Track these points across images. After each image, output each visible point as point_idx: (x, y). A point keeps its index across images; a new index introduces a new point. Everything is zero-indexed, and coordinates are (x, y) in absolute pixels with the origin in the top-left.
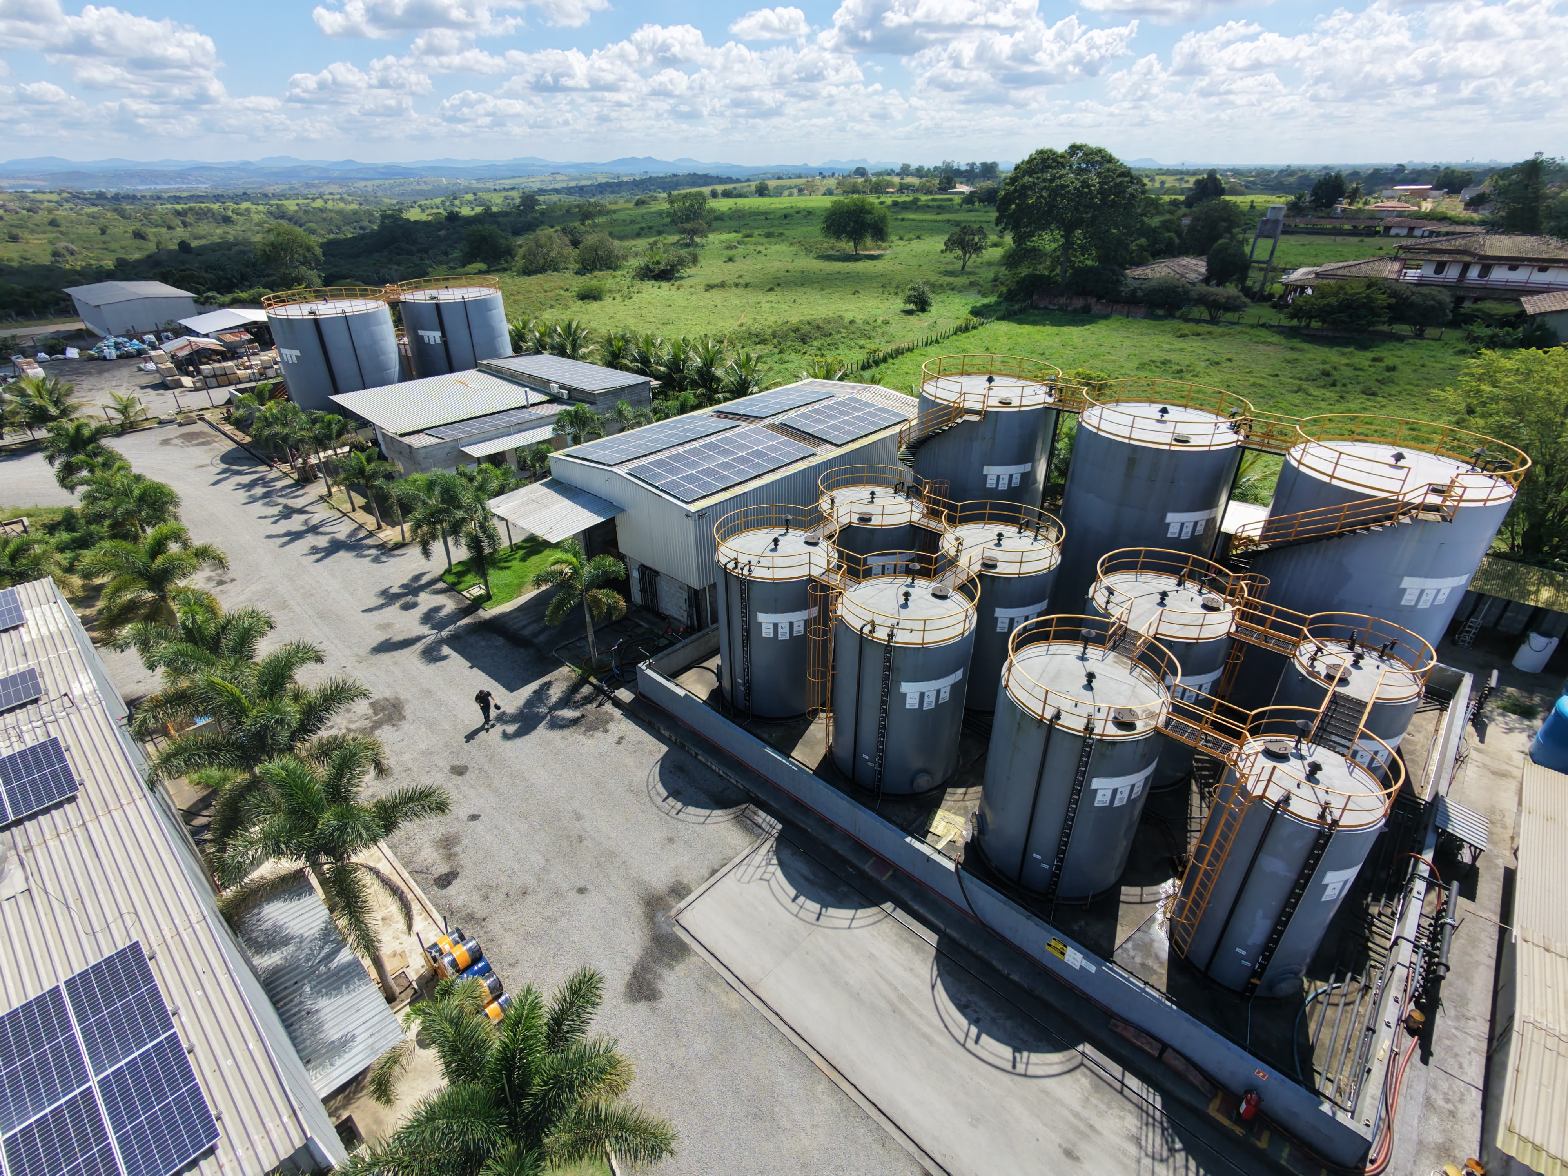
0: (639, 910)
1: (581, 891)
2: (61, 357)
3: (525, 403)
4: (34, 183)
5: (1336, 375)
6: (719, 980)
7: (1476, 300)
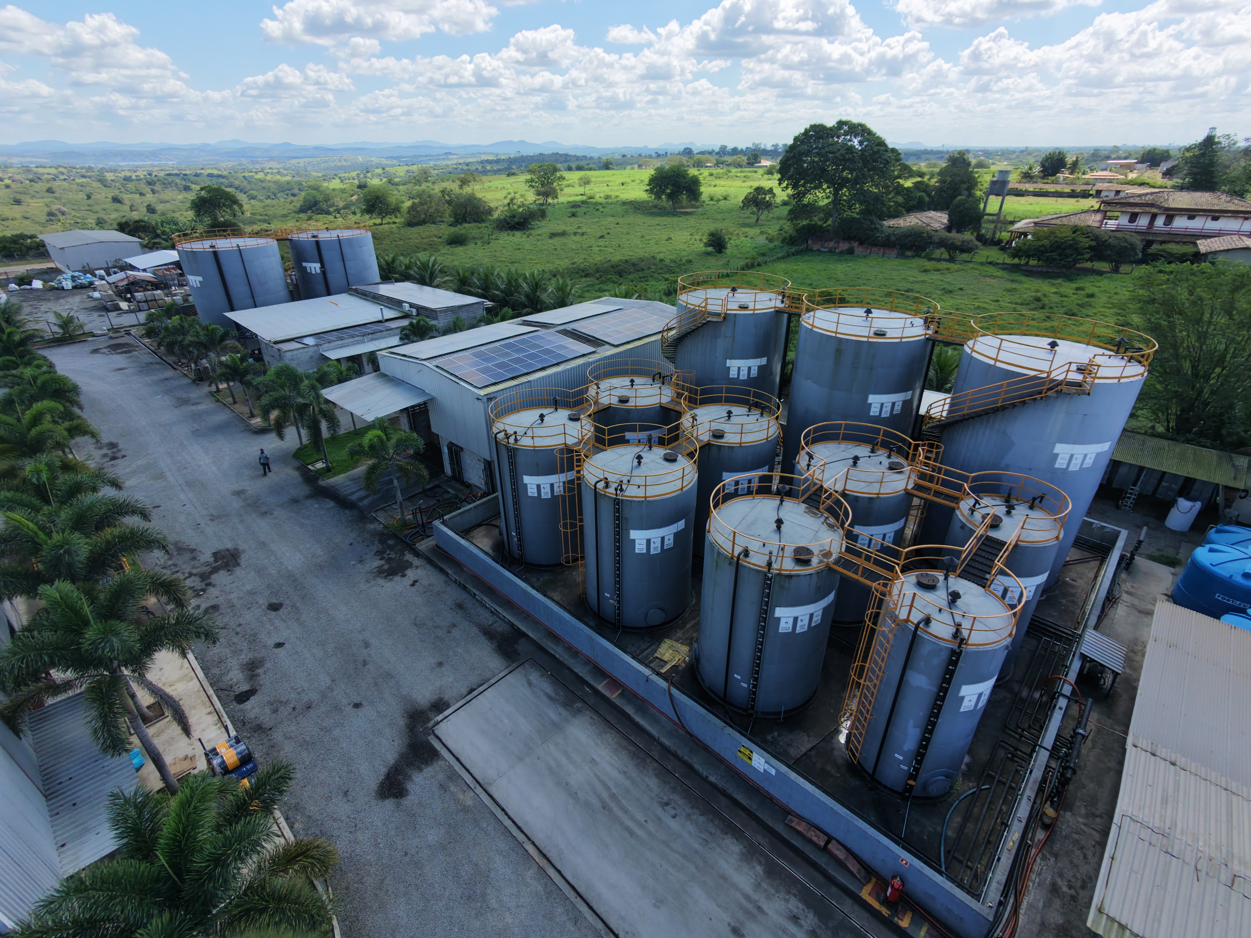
0: (402, 722)
1: (357, 706)
2: (28, 287)
3: (380, 318)
4: (38, 160)
5: (1045, 301)
6: (459, 781)
7: (1162, 242)
